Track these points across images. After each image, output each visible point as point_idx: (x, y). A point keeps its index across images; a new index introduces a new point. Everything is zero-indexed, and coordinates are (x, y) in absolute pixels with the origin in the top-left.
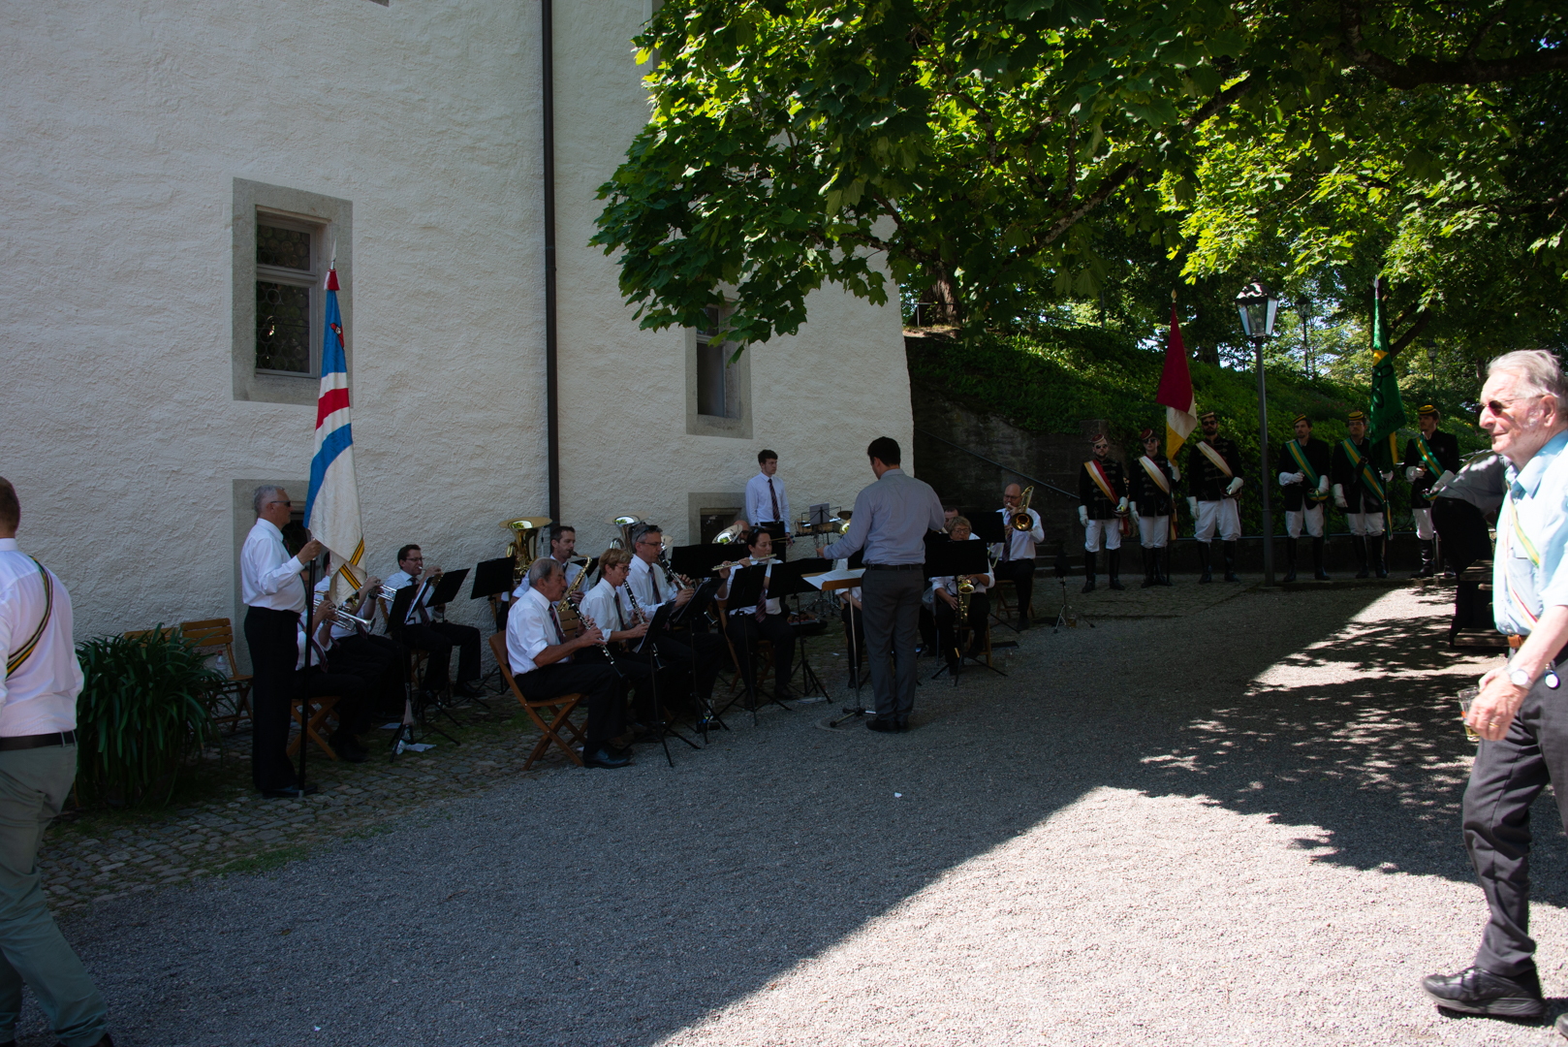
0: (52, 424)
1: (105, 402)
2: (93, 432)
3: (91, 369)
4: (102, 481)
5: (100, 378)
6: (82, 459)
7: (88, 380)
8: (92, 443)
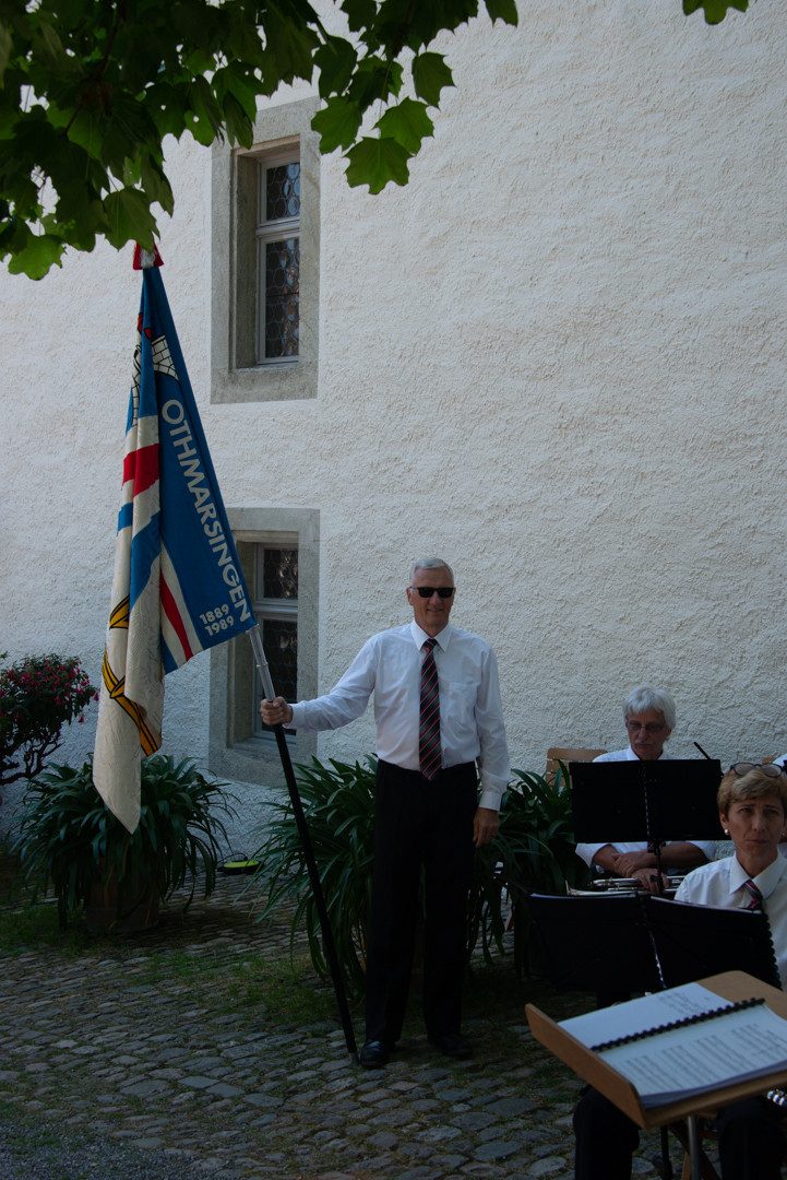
0: (706, 433)
1: (778, 392)
2: (758, 442)
3: (760, 343)
4: (766, 517)
5: (771, 355)
6: (742, 484)
7: (753, 363)
8: (758, 459)
